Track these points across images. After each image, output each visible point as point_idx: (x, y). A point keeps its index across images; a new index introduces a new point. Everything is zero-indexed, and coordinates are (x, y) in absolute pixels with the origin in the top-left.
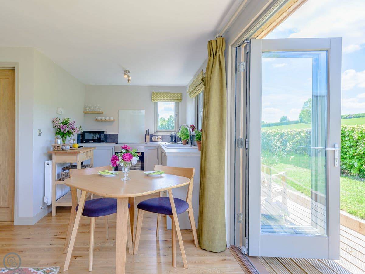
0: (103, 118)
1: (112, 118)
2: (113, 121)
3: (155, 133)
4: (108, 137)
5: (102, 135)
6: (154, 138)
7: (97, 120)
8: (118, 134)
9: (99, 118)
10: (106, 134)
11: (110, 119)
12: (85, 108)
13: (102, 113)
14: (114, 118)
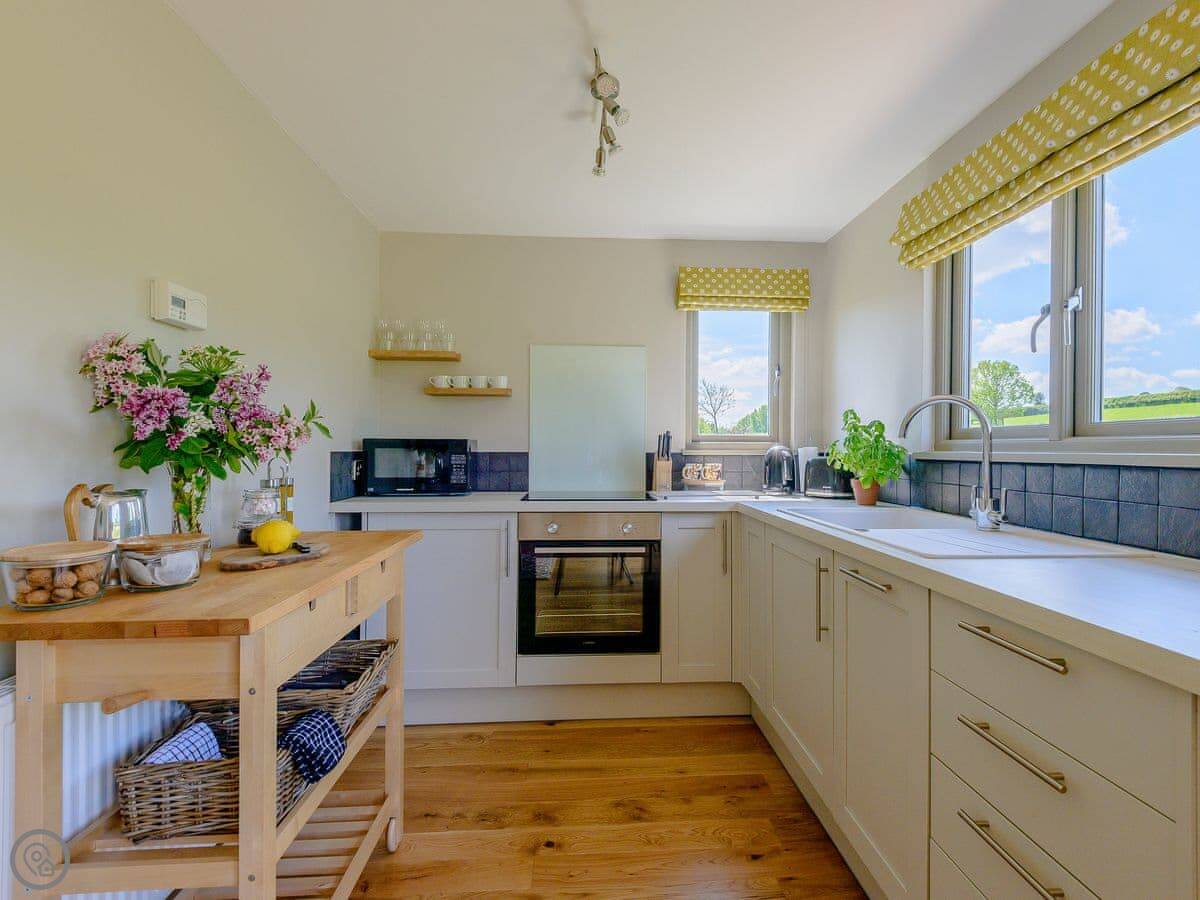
0: (462, 383)
1: (502, 383)
2: (505, 394)
3: (688, 447)
4: (483, 464)
5: (457, 459)
6: (690, 472)
7: (435, 393)
8: (526, 454)
9: (443, 382)
10: (475, 455)
11: (494, 386)
12: (378, 335)
13: (455, 359)
14: (509, 382)
